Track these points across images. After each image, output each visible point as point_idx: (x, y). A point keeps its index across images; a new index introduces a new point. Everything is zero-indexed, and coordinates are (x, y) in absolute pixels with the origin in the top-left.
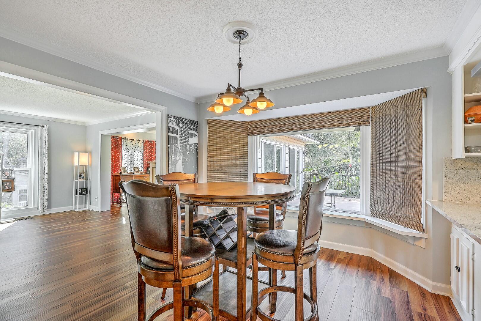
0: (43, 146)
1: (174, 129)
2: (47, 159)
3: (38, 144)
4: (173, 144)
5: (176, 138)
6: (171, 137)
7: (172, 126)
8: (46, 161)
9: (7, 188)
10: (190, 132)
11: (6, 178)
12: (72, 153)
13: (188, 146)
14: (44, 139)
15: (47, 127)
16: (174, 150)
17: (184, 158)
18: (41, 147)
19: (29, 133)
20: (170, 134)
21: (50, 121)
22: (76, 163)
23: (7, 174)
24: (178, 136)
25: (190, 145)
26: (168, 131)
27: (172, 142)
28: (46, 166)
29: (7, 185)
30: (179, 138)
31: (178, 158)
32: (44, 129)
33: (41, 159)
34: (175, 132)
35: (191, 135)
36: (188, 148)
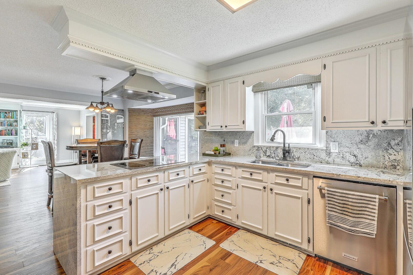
0: (54, 123)
1: (105, 115)
2: (56, 131)
3: (52, 123)
4: (105, 123)
5: (107, 120)
6: (104, 120)
7: (104, 114)
8: (56, 133)
9: (34, 148)
10: (117, 116)
11: (34, 142)
12: (72, 127)
13: (116, 124)
14: (54, 120)
15: (56, 113)
16: (105, 127)
17: (113, 131)
18: (53, 124)
19: (46, 116)
20: (102, 118)
21: (58, 109)
22: (73, 134)
23: (34, 140)
24: (109, 119)
25: (118, 123)
26: (102, 117)
27: (104, 122)
28: (56, 135)
29: (34, 146)
30: (109, 120)
31: (108, 131)
32: (55, 114)
33: (53, 131)
34: (107, 117)
35: (119, 118)
36: (116, 125)
